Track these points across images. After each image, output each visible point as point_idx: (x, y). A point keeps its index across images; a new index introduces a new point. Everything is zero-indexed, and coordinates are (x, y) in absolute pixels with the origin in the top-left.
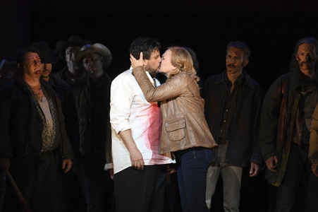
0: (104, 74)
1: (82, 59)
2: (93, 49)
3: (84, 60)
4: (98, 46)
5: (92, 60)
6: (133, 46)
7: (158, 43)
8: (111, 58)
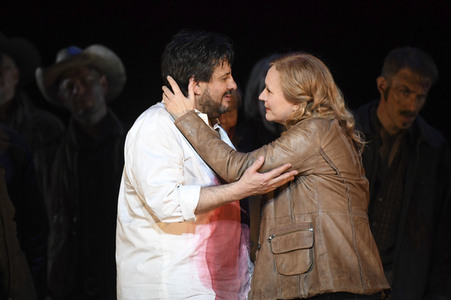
0: (108, 115)
1: (59, 81)
2: (86, 57)
3: (65, 83)
4: (97, 51)
5: (84, 83)
6: (173, 53)
7: (229, 46)
8: (124, 79)
